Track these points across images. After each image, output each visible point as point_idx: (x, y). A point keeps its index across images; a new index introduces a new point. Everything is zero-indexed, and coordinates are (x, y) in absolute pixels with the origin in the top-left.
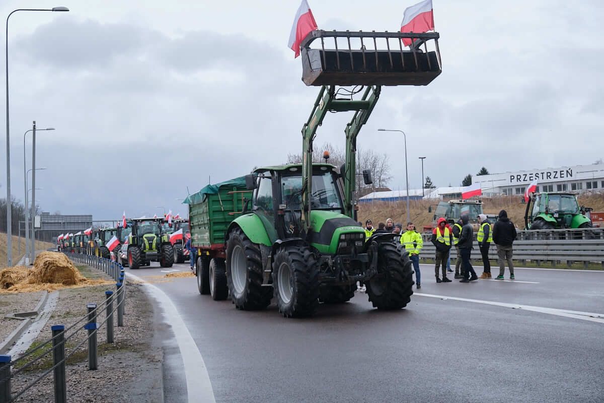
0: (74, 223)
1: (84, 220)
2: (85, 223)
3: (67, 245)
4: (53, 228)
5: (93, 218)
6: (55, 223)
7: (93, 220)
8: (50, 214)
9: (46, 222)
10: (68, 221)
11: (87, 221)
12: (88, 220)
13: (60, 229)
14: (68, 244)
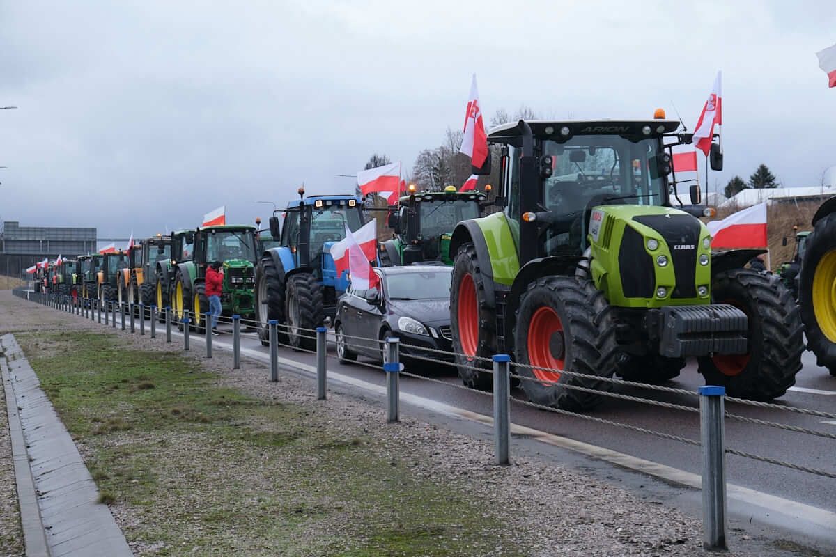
0: (63, 241)
1: (82, 238)
2: (83, 242)
3: (57, 279)
4: (25, 250)
5: (98, 233)
6: (28, 241)
7: (98, 238)
8: (20, 226)
9: (13, 238)
10: (53, 237)
11: (86, 238)
12: (89, 238)
13: (37, 253)
14: (60, 276)
